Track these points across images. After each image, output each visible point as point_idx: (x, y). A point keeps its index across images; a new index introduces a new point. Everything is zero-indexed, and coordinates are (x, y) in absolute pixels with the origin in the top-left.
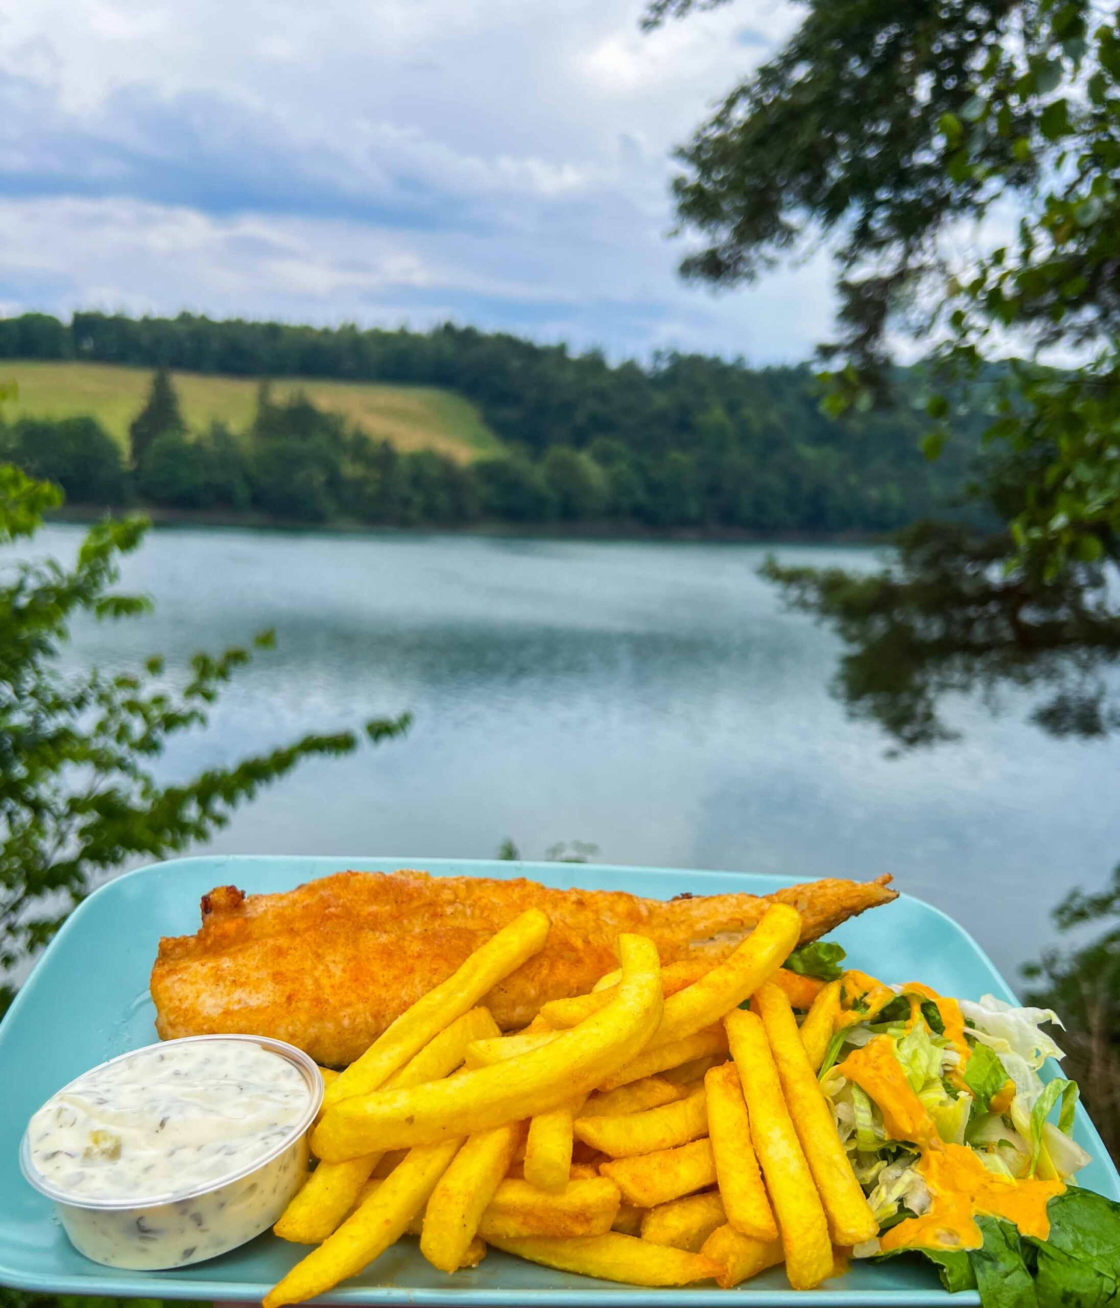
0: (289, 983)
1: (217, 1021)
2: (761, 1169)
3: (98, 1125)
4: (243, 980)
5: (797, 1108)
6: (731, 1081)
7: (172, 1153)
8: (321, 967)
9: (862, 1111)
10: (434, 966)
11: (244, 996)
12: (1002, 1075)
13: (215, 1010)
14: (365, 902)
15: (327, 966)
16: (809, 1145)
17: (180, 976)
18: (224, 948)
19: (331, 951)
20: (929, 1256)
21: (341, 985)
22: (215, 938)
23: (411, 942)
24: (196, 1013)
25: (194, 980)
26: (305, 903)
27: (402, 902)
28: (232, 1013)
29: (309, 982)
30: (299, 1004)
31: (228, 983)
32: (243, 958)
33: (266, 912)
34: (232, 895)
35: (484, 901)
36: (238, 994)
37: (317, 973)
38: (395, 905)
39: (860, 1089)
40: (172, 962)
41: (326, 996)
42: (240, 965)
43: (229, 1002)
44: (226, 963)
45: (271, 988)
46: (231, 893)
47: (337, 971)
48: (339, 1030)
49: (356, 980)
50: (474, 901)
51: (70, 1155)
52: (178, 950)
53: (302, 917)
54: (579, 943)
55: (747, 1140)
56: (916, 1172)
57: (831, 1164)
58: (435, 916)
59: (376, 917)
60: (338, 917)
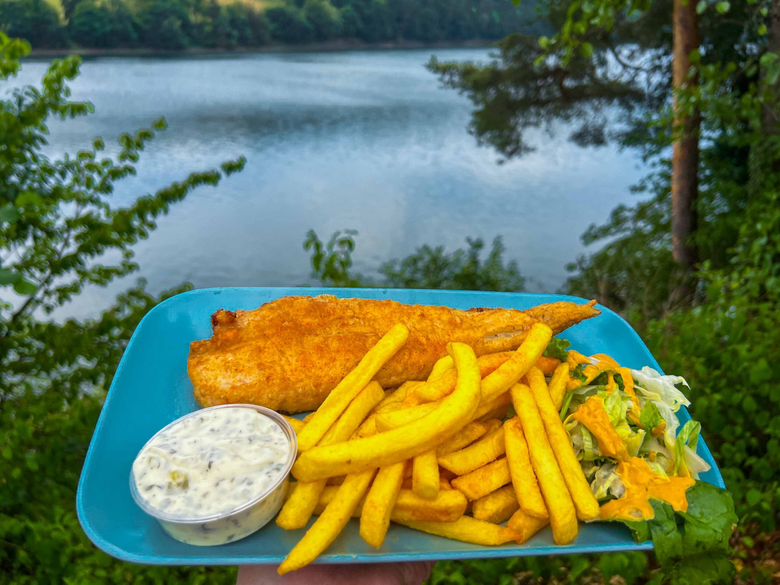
0: (267, 370)
1: (229, 393)
2: (537, 478)
3: (174, 468)
4: (241, 368)
5: (553, 441)
6: (517, 427)
7: (217, 484)
8: (284, 359)
9: (588, 441)
10: (347, 357)
11: (242, 378)
12: (659, 417)
13: (226, 386)
14: (304, 316)
15: (287, 358)
16: (561, 463)
17: (205, 366)
18: (227, 347)
19: (289, 349)
20: (627, 525)
21: (296, 369)
22: (222, 342)
23: (332, 341)
24: (216, 389)
25: (213, 368)
26: (270, 318)
27: (325, 317)
28: (236, 388)
29: (278, 369)
30: (274, 382)
31: (233, 370)
32: (240, 354)
33: (249, 324)
34: (229, 316)
35: (369, 315)
36: (239, 376)
37: (283, 363)
38: (320, 318)
39: (585, 428)
40: (198, 356)
41: (288, 376)
42: (238, 359)
43: (234, 381)
44: (230, 357)
45: (257, 373)
46: (229, 315)
47: (293, 360)
48: (296, 394)
49: (305, 366)
50: (364, 315)
51: (160, 487)
52: (201, 349)
53: (270, 327)
54: (424, 340)
55: (529, 462)
56: (616, 474)
57: (573, 473)
58: (343, 325)
59: (311, 325)
60: (290, 328)
